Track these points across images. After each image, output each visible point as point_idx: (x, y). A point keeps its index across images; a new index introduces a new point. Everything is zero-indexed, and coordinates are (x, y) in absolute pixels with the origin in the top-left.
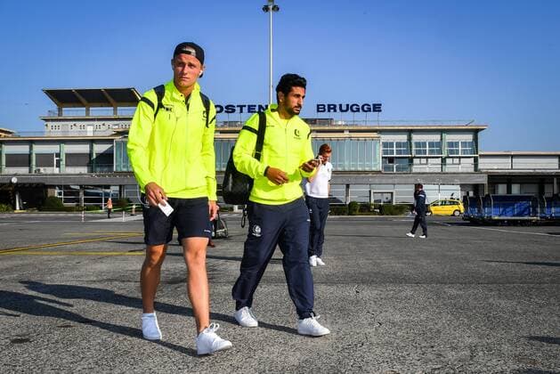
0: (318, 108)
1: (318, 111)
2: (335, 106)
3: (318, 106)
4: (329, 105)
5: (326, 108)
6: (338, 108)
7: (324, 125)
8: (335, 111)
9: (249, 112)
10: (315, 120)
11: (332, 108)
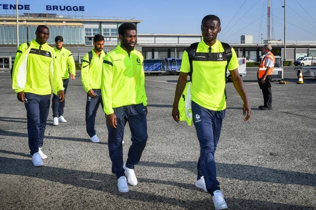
0: (47, 8)
1: (47, 9)
2: (57, 7)
3: (47, 6)
4: (54, 6)
5: (52, 7)
6: (59, 8)
7: (51, 17)
8: (57, 10)
9: (4, 8)
10: (45, 15)
11: (55, 8)
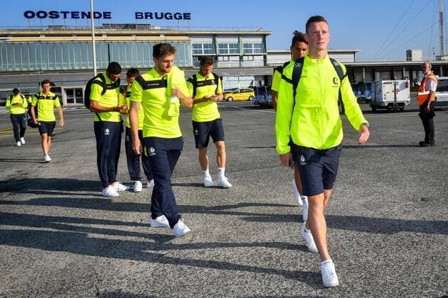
0: (137, 16)
1: (137, 18)
2: (151, 14)
3: (136, 13)
4: (146, 13)
5: (144, 15)
6: (154, 16)
7: (142, 29)
8: (152, 18)
9: (73, 17)
10: (135, 25)
11: (149, 15)
